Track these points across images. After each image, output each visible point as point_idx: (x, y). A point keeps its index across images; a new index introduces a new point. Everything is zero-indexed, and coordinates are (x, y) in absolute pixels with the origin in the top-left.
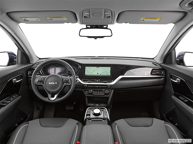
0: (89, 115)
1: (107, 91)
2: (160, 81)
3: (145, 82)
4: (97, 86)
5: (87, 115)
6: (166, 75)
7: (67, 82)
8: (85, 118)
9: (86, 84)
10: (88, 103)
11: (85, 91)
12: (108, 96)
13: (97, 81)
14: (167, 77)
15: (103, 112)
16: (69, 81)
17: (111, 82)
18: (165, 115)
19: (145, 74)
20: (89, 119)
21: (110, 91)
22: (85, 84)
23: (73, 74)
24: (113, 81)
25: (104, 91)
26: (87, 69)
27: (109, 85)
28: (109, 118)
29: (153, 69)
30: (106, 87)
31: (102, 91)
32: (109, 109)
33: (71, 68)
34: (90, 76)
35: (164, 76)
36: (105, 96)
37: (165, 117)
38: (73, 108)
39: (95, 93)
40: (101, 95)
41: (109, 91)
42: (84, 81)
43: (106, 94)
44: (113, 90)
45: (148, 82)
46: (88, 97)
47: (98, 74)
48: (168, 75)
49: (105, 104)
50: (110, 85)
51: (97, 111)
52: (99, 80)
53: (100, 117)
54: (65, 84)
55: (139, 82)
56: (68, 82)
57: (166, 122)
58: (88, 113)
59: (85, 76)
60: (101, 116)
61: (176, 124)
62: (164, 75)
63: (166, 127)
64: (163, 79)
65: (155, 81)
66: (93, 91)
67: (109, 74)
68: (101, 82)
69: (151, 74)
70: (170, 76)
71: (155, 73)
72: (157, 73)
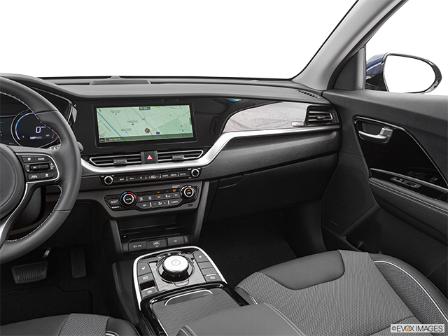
0: (152, 283)
1: (189, 191)
2: (329, 141)
4: (153, 177)
5: (143, 286)
6: (340, 124)
7: (44, 167)
8: (139, 300)
9: (110, 174)
10: (123, 241)
11: (108, 198)
12: (195, 205)
13: (150, 157)
14: (344, 128)
15: (195, 264)
16: (54, 165)
17: (196, 155)
18: (344, 239)
20: (159, 300)
21: (200, 188)
22: (106, 175)
23: (66, 136)
24: (205, 152)
25: (178, 190)
26: (103, 114)
27: (192, 168)
28: (224, 280)
29: (309, 109)
31: (170, 191)
33: (52, 110)
34: (120, 140)
35: (338, 127)
36: (185, 207)
37: (346, 241)
38: (44, 274)
39: (147, 201)
40: (170, 207)
41: (196, 187)
42: (98, 163)
43: (185, 200)
44: (207, 184)
46: (119, 220)
47: (148, 131)
48: (351, 123)
50: (196, 167)
51: (176, 263)
52: (156, 153)
53: (192, 281)
54: (34, 177)
55: (280, 150)
56: (47, 170)
57: (373, 255)
58: (146, 278)
59: (99, 145)
60: (196, 278)
62: (336, 124)
63: (381, 268)
64: (335, 134)
66: (139, 194)
67: (188, 129)
68: (163, 158)
70: (355, 125)
71: (316, 118)
72: (319, 117)
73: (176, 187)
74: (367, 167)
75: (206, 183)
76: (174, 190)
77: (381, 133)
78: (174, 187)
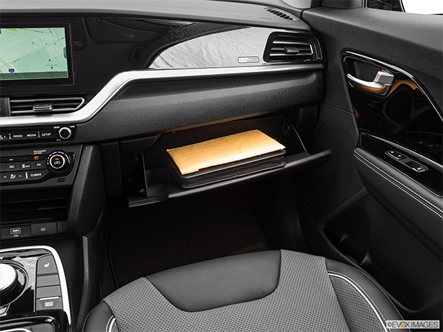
1: (59, 159)
2: (303, 88)
3: (240, 99)
6: (325, 61)
12: (67, 181)
14: (330, 68)
17: (74, 106)
19: (241, 60)
21: (76, 156)
24: (87, 101)
25: (44, 158)
27: (61, 125)
29: (273, 37)
30: (50, 137)
31: (30, 159)
32: (85, 239)
35: (320, 66)
36: (53, 182)
41: (70, 154)
43: (51, 173)
44: (90, 150)
45: (254, 96)
48: (338, 61)
49: (55, 220)
50: (68, 124)
52: (8, 100)
61: (366, 259)
62: (318, 62)
64: (314, 77)
65: (285, 90)
67: (61, 66)
69: (267, 57)
70: (343, 64)
71: (284, 52)
72: (289, 51)
73: (40, 152)
74: (357, 129)
75: (87, 148)
76: (36, 158)
77: (376, 80)
78: (36, 152)
